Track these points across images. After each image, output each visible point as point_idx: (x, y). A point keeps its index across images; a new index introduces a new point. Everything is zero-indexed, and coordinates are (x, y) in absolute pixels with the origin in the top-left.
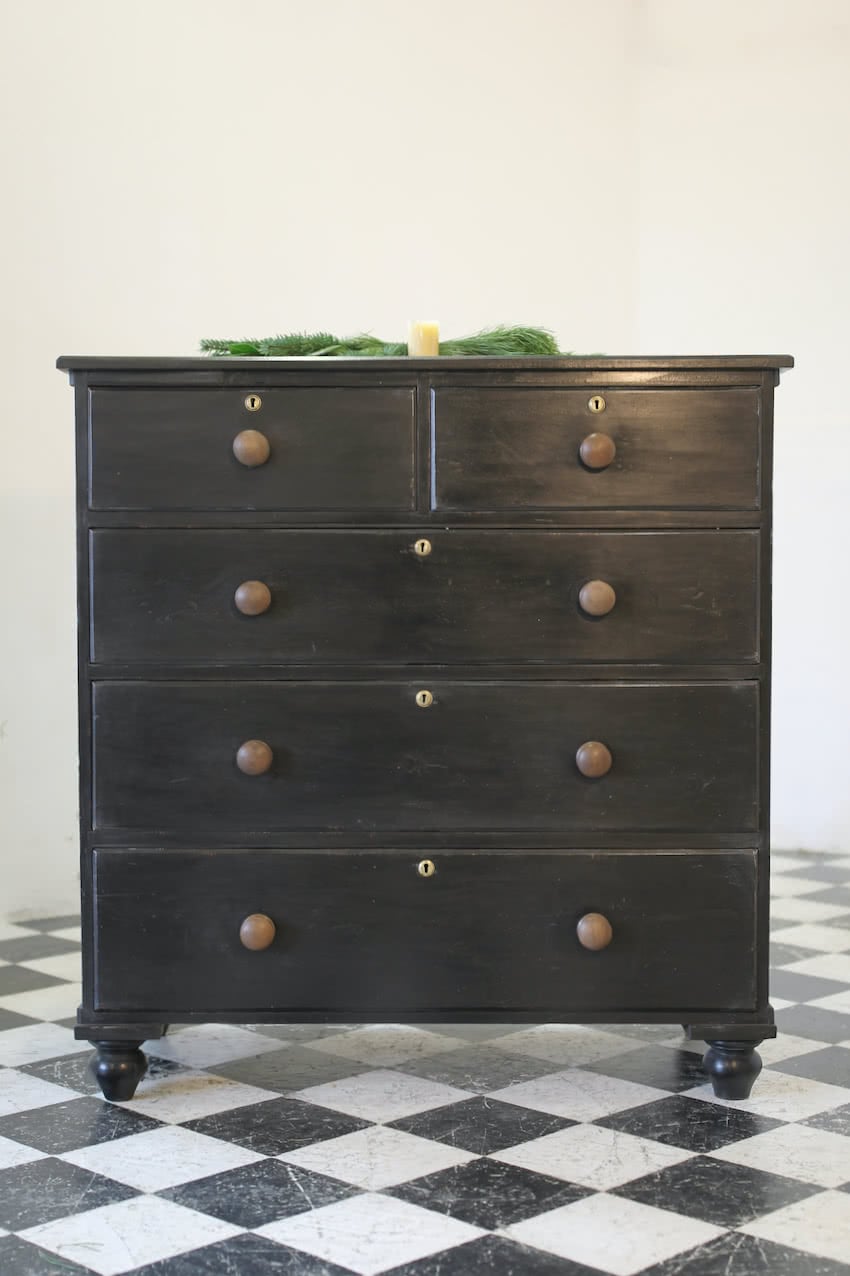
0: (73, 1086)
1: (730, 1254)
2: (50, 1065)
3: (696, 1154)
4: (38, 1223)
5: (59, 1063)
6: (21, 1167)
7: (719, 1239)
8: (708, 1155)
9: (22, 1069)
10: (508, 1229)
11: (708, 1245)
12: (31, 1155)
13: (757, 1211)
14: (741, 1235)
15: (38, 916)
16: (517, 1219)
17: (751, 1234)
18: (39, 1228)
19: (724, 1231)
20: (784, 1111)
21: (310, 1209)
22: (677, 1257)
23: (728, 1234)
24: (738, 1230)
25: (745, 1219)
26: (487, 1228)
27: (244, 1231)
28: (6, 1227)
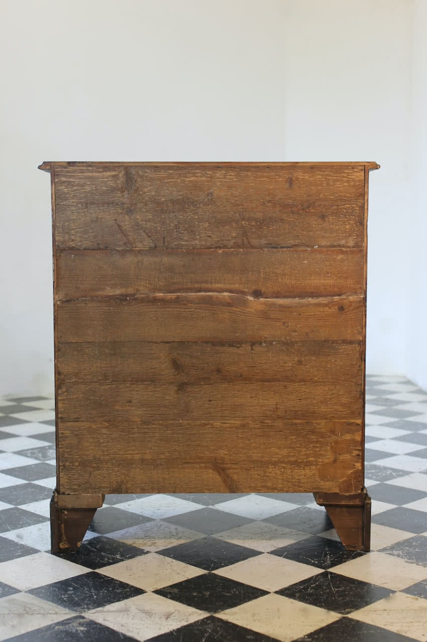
0: (36, 458)
2: (26, 452)
4: (26, 503)
5: (29, 451)
6: (17, 486)
7: (298, 509)
9: (15, 453)
10: (214, 506)
11: (293, 511)
12: (21, 482)
14: (307, 507)
15: (15, 397)
16: (218, 503)
18: (27, 505)
19: (300, 506)
21: (135, 499)
23: (301, 507)
24: (306, 506)
25: (308, 503)
26: (206, 505)
27: (109, 506)
28: (13, 505)
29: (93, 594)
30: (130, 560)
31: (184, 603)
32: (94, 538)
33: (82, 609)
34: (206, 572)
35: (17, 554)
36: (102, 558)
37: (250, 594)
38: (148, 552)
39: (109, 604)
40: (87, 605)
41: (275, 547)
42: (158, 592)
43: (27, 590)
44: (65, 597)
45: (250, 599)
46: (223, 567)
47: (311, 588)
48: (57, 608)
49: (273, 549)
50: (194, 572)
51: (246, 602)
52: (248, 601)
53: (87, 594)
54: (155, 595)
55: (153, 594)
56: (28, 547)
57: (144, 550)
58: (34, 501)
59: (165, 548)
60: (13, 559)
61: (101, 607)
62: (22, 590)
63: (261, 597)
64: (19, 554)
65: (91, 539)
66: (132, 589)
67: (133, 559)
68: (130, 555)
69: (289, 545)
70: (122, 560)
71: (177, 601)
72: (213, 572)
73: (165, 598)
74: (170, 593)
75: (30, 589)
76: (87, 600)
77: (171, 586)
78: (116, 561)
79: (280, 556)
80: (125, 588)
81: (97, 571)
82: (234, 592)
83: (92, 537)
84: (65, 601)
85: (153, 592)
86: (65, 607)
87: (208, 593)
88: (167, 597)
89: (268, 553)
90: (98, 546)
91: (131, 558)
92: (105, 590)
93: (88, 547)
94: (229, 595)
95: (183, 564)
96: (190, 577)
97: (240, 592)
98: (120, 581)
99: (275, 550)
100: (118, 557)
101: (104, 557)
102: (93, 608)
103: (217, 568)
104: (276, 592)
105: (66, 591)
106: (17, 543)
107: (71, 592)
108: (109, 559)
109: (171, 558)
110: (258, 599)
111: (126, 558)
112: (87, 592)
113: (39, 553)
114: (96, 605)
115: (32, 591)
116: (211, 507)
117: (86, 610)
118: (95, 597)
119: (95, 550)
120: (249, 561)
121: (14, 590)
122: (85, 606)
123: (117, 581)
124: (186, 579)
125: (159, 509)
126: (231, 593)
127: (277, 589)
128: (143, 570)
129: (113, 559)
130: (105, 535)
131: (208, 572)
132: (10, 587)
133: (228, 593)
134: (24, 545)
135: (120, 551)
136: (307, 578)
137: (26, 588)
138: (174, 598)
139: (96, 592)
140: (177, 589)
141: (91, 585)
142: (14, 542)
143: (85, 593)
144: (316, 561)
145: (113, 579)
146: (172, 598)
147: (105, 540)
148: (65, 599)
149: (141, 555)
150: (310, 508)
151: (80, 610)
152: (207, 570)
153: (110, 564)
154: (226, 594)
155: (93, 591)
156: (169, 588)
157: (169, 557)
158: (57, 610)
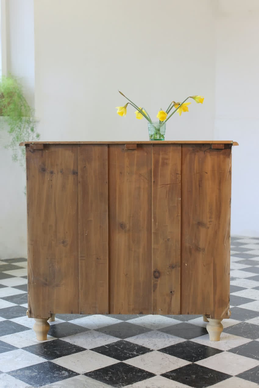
1: (243, 327)
3: (234, 307)
4: (73, 319)
7: (240, 323)
8: (237, 307)
11: (237, 324)
13: (249, 318)
14: (245, 323)
16: (190, 319)
17: (248, 322)
20: (256, 298)
21: (139, 317)
22: (230, 327)
23: (242, 323)
24: (245, 322)
25: (247, 319)
26: (183, 321)
27: (123, 321)
28: (65, 320)
29: (124, 376)
30: (142, 355)
31: (181, 383)
32: (118, 341)
33: (119, 385)
34: (191, 363)
35: (73, 351)
36: (126, 354)
37: (220, 377)
38: (152, 350)
39: (135, 383)
40: (122, 383)
41: (230, 347)
42: (163, 375)
43: (84, 373)
44: (107, 378)
45: (221, 380)
46: (201, 360)
47: (258, 373)
48: (104, 384)
49: (229, 349)
50: (183, 363)
51: (219, 382)
52: (220, 381)
53: (120, 376)
54: (162, 377)
55: (161, 376)
56: (79, 347)
57: (150, 349)
58: (77, 318)
59: (163, 348)
60: (71, 354)
61: (130, 384)
62: (80, 373)
63: (227, 379)
64: (74, 351)
65: (116, 342)
66: (147, 373)
67: (144, 355)
68: (142, 352)
69: (239, 346)
70: (138, 355)
71: (176, 381)
72: (195, 363)
73: (168, 379)
74: (171, 376)
75: (85, 373)
76: (121, 380)
77: (171, 372)
78: (134, 356)
79: (235, 353)
80: (143, 373)
81: (124, 362)
82: (210, 375)
83: (117, 341)
84: (108, 380)
85: (161, 375)
86: (108, 384)
87: (194, 376)
88: (170, 379)
89: (227, 351)
90: (122, 346)
91: (143, 354)
92: (131, 374)
93: (116, 347)
94: (208, 377)
95: (175, 358)
96: (181, 366)
97: (214, 376)
98: (139, 368)
99: (231, 350)
100: (135, 353)
101: (126, 353)
102: (126, 385)
103: (197, 360)
104: (236, 376)
105: (107, 374)
106: (71, 344)
107: (110, 375)
108: (129, 354)
109: (168, 354)
110: (226, 380)
111: (140, 354)
112: (120, 375)
113: (86, 351)
114: (127, 383)
115: (86, 374)
116: (186, 322)
117: (122, 386)
118: (126, 378)
119: (120, 349)
120: (216, 356)
121: (75, 373)
122: (121, 384)
123: (137, 368)
124: (179, 367)
125: (155, 324)
126: (208, 376)
127: (237, 374)
128: (151, 362)
129: (132, 354)
130: (124, 340)
131: (192, 363)
132: (72, 371)
133: (206, 376)
134: (76, 346)
135: (135, 349)
136: (254, 367)
137: (83, 372)
138: (174, 379)
139: (126, 375)
140: (175, 373)
141: (121, 371)
142: (70, 343)
143: (119, 375)
144: (258, 356)
145: (134, 367)
146: (173, 379)
147: (125, 343)
148: (107, 379)
149: (149, 352)
150: (248, 323)
151: (118, 386)
152: (191, 362)
153: (130, 357)
154: (206, 377)
155: (124, 374)
156: (170, 373)
157: (166, 353)
158: (103, 385)
